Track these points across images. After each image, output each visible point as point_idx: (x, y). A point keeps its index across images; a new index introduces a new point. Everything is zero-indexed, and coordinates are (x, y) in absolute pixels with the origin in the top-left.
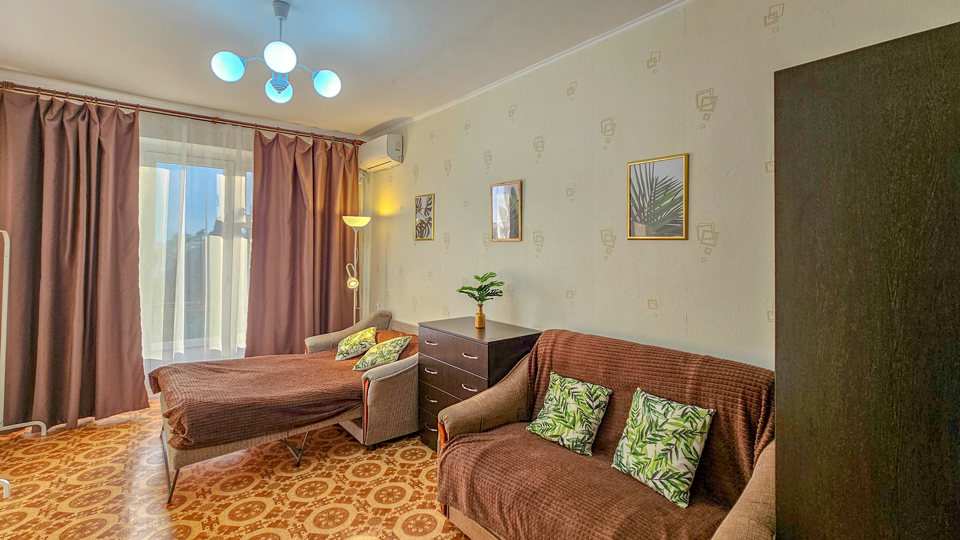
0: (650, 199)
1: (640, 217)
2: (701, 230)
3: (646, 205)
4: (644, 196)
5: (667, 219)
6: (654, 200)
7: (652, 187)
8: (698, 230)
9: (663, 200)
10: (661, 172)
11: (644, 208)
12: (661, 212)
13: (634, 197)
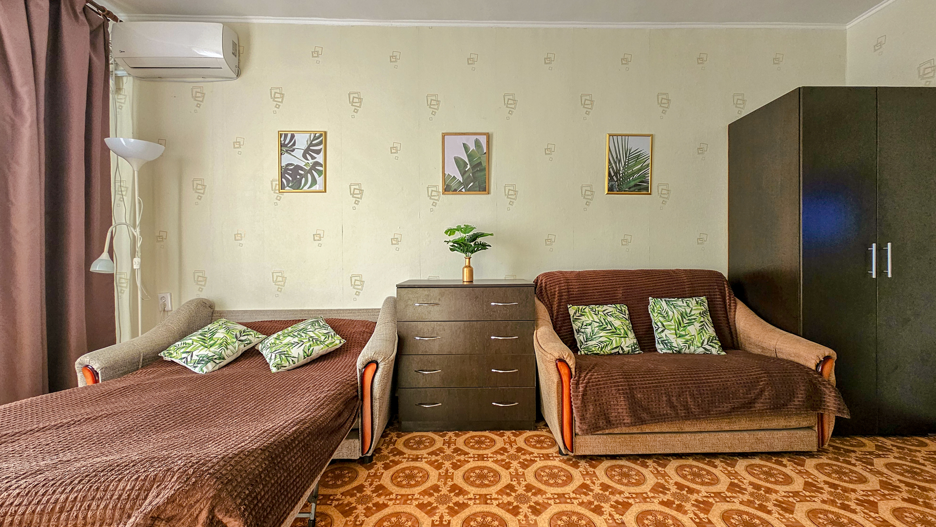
0: (625, 164)
1: (617, 177)
2: (660, 188)
3: (622, 168)
4: (620, 161)
5: (637, 179)
6: (627, 165)
7: (626, 154)
8: (658, 186)
9: (635, 165)
10: (634, 145)
11: (619, 170)
12: (633, 174)
13: (612, 162)
